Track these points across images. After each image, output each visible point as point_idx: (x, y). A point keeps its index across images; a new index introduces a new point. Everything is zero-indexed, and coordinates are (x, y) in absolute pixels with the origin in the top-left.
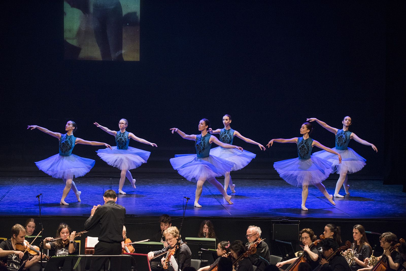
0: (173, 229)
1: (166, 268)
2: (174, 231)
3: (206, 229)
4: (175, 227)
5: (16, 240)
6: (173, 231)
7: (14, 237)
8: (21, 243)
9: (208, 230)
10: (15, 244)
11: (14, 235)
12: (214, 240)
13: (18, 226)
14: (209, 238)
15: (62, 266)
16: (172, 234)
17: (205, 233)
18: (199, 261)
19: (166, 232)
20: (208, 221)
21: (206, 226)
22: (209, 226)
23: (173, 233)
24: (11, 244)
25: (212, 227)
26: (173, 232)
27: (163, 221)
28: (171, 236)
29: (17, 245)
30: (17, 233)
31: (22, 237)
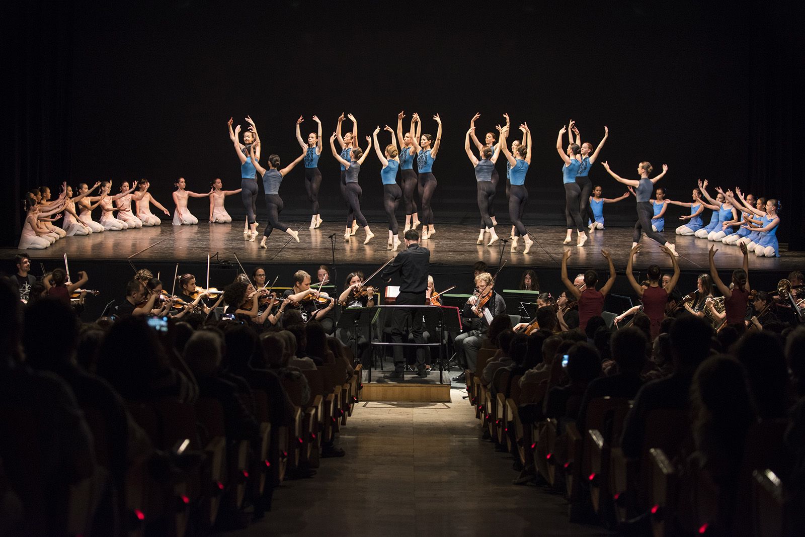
0: (486, 275)
2: (488, 278)
3: (528, 281)
4: (489, 273)
7: (298, 285)
9: (530, 280)
10: (299, 292)
11: (298, 282)
12: (538, 292)
13: (301, 273)
14: (533, 290)
15: (358, 319)
17: (528, 284)
18: (519, 317)
19: (478, 278)
20: (532, 271)
21: (528, 276)
22: (532, 276)
25: (536, 278)
27: (477, 269)
28: (483, 283)
30: (301, 279)
31: (307, 285)
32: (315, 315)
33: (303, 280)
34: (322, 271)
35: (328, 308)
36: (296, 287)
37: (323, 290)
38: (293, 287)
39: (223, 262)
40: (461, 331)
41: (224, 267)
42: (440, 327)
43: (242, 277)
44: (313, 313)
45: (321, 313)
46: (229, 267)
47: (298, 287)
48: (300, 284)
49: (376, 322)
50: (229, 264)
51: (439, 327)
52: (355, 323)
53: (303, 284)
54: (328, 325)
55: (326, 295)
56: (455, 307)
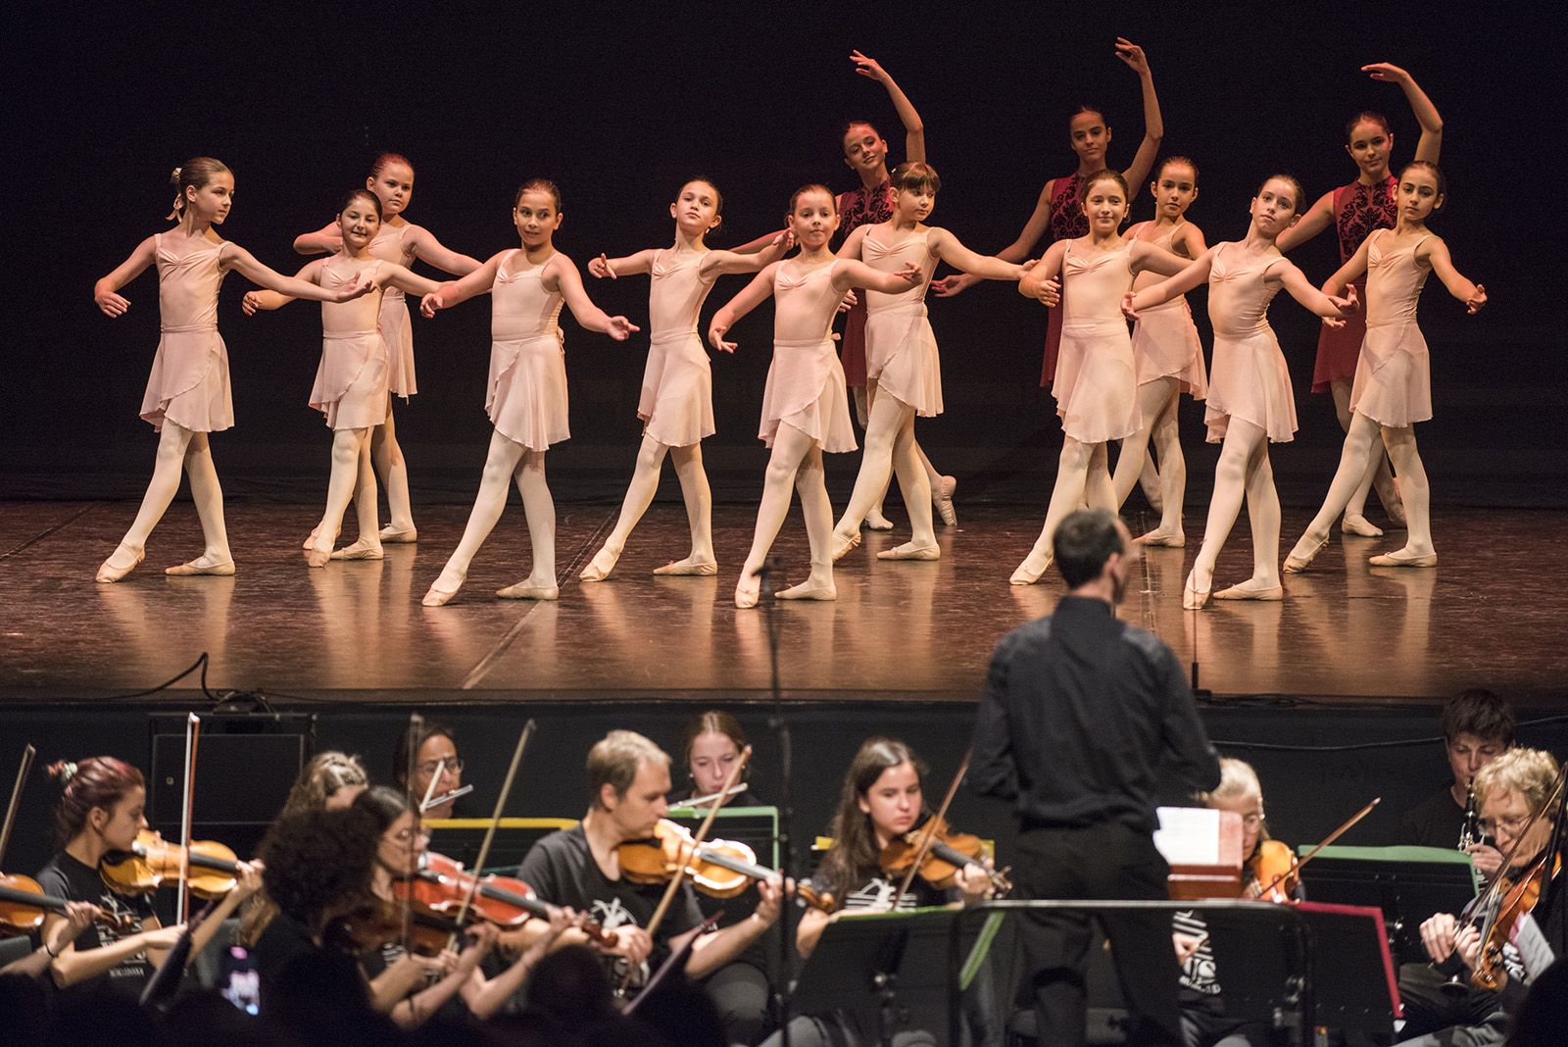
0: (1532, 764)
1: (1487, 982)
2: (1541, 777)
4: (1543, 754)
5: (618, 821)
6: (1534, 775)
7: (610, 801)
8: (647, 834)
10: (615, 848)
11: (607, 790)
13: (624, 742)
15: (891, 968)
16: (1525, 792)
19: (1491, 776)
23: (1531, 791)
24: (583, 847)
26: (1534, 783)
28: (1518, 805)
29: (623, 849)
30: (620, 775)
31: (652, 798)
32: (688, 951)
33: (633, 775)
34: (712, 741)
35: (754, 923)
36: (601, 815)
37: (722, 829)
38: (581, 817)
39: (232, 701)
40: (1399, 1025)
41: (234, 726)
42: (1292, 1007)
43: (337, 770)
44: (679, 943)
45: (708, 945)
46: (257, 726)
47: (608, 811)
48: (621, 793)
49: (974, 984)
50: (259, 708)
51: (1288, 1008)
52: (875, 987)
53: (634, 795)
54: (745, 997)
55: (740, 853)
56: (1366, 910)
